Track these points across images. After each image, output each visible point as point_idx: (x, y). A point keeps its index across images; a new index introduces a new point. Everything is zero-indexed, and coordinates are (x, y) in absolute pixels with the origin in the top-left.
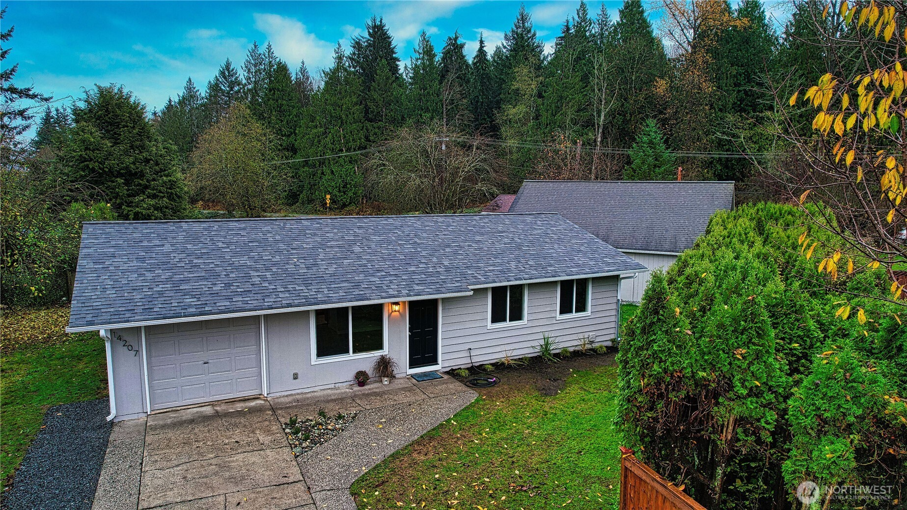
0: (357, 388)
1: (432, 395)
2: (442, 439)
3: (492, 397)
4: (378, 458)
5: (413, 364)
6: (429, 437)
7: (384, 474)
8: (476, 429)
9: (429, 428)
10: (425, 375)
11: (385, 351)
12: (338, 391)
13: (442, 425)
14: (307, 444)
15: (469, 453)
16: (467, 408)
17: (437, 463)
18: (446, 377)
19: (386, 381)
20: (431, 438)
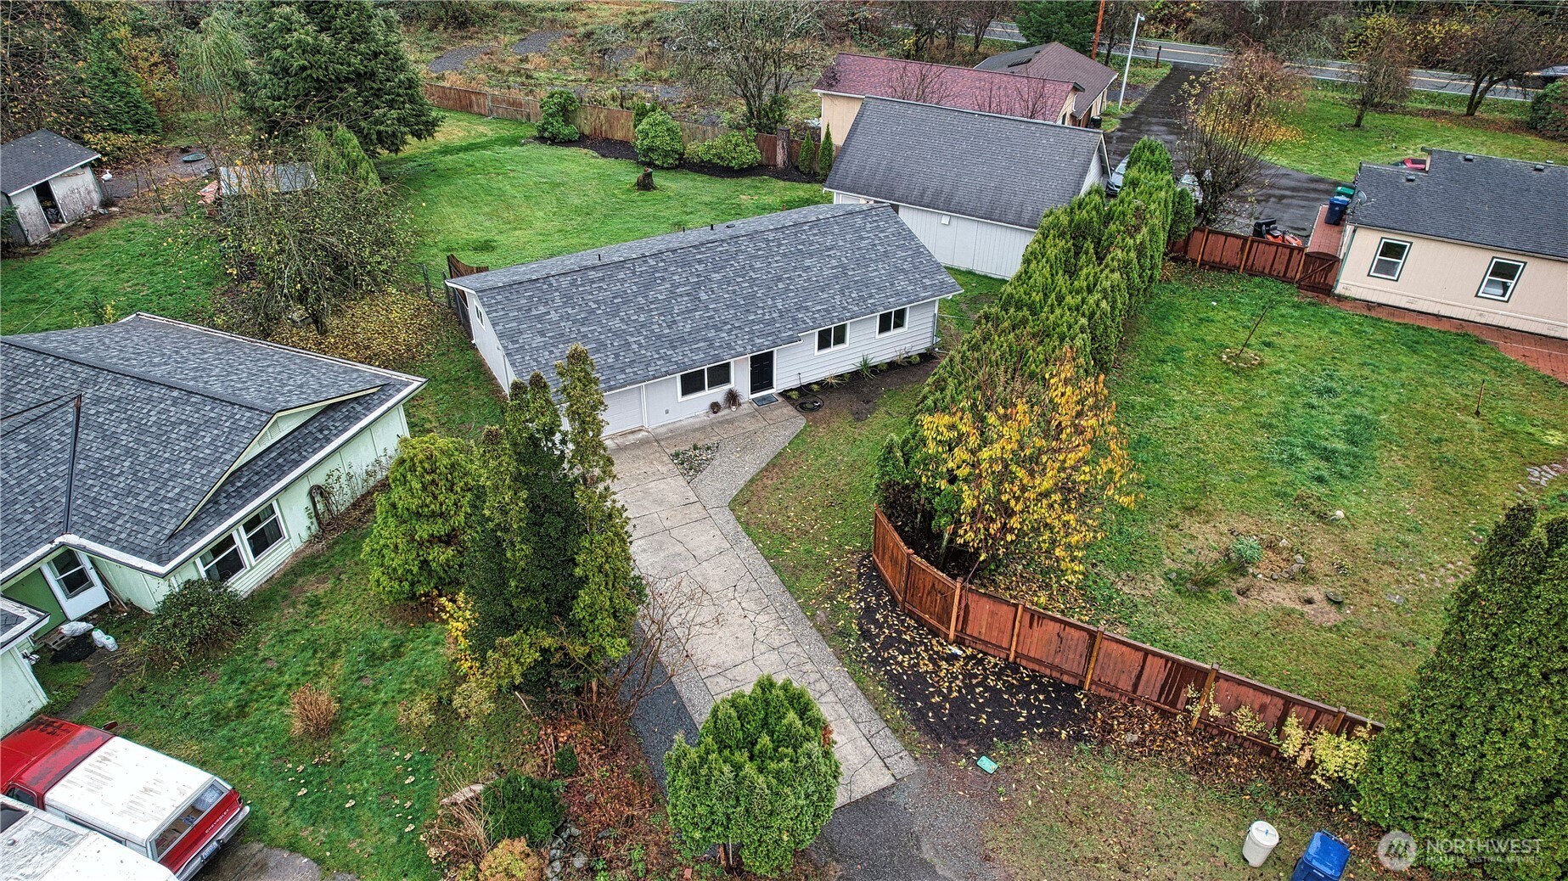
0: (712, 416)
1: (771, 422)
2: (782, 466)
3: (815, 423)
4: (742, 483)
5: (754, 390)
6: (772, 465)
7: (747, 495)
8: (804, 456)
9: (772, 456)
10: (764, 398)
11: (731, 386)
12: (698, 420)
13: (780, 453)
14: (691, 473)
15: (800, 478)
16: (798, 436)
17: (780, 486)
18: (780, 399)
19: (734, 408)
20: (774, 466)
